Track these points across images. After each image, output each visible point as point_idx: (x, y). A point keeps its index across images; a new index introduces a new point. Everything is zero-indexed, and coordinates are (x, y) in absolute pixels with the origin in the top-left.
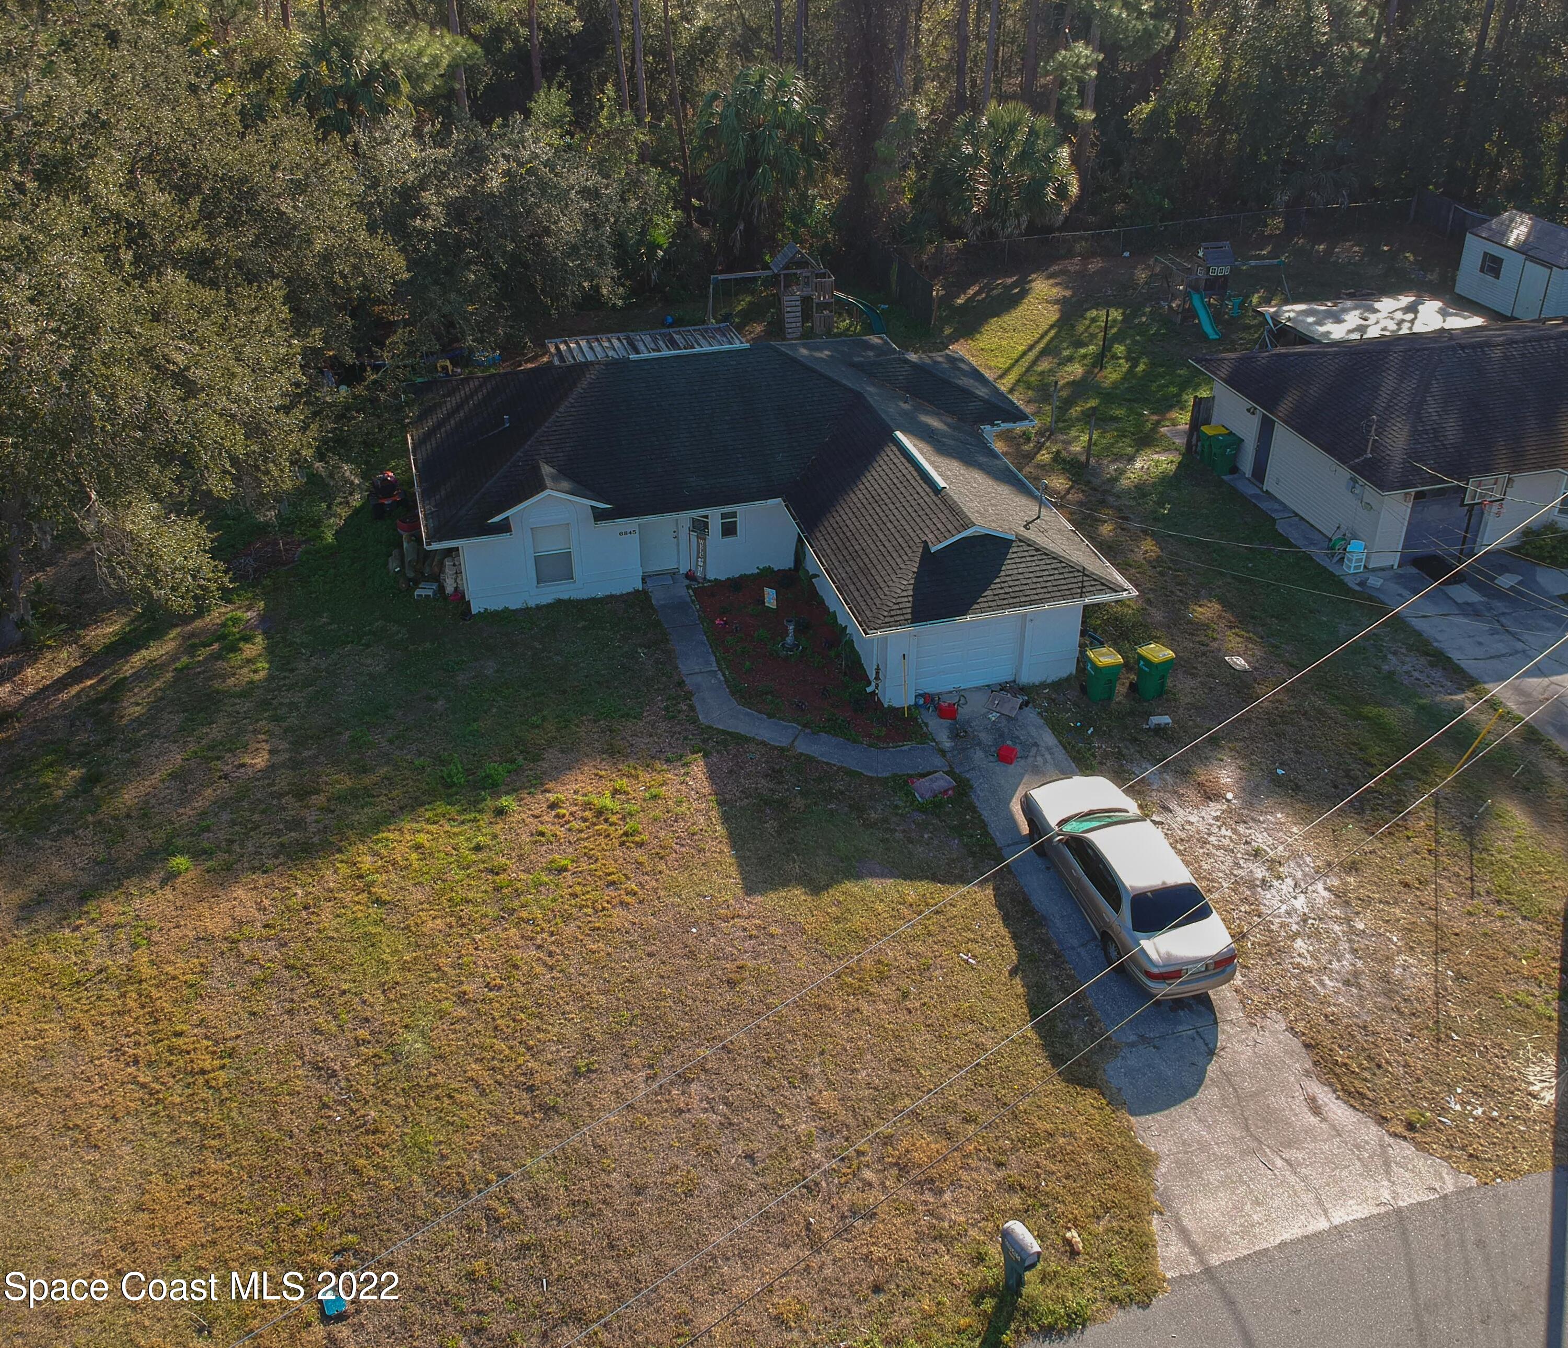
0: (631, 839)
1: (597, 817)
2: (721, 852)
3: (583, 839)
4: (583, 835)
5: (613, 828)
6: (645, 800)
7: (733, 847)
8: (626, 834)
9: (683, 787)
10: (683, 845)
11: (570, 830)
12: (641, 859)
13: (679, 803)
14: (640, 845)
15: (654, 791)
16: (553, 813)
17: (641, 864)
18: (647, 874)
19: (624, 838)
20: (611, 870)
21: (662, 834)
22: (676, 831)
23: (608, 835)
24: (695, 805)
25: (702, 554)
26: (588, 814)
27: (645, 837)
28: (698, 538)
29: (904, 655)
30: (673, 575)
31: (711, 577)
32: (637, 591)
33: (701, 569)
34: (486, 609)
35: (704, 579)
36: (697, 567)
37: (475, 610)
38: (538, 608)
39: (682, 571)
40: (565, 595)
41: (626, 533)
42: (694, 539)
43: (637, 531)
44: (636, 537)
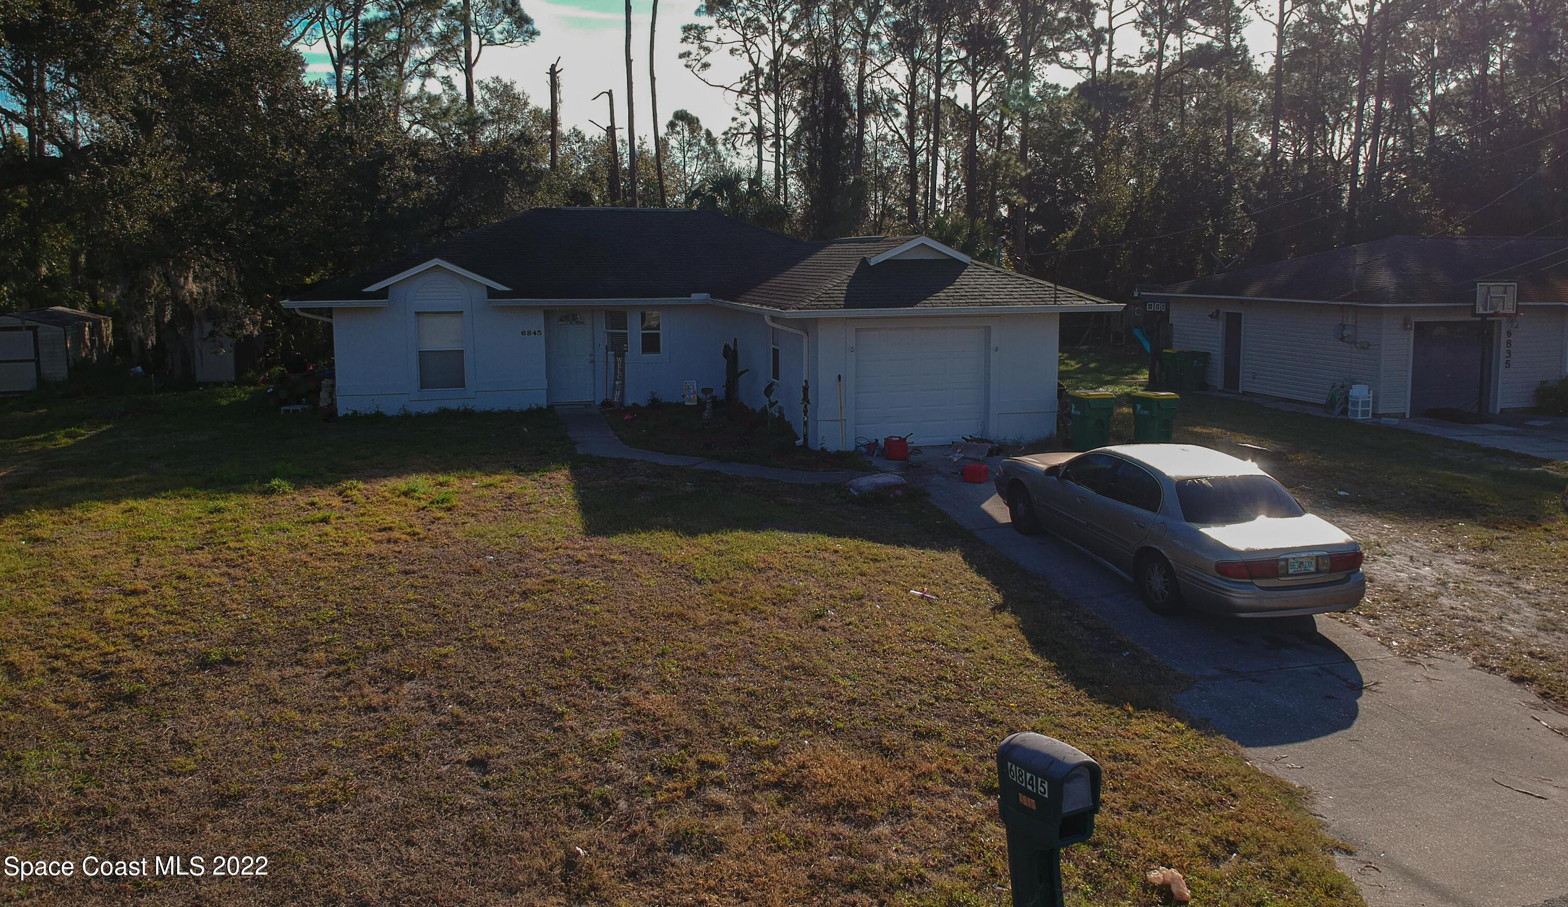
0: (435, 505)
1: (398, 496)
5: (416, 501)
19: (427, 505)
25: (620, 374)
28: (616, 356)
29: (839, 376)
30: (588, 405)
31: (629, 402)
32: (540, 409)
33: (618, 393)
34: (355, 412)
35: (622, 404)
36: (614, 393)
37: (341, 412)
38: (419, 415)
39: (598, 403)
40: (453, 405)
41: (529, 333)
42: (611, 359)
43: (543, 332)
44: (541, 339)
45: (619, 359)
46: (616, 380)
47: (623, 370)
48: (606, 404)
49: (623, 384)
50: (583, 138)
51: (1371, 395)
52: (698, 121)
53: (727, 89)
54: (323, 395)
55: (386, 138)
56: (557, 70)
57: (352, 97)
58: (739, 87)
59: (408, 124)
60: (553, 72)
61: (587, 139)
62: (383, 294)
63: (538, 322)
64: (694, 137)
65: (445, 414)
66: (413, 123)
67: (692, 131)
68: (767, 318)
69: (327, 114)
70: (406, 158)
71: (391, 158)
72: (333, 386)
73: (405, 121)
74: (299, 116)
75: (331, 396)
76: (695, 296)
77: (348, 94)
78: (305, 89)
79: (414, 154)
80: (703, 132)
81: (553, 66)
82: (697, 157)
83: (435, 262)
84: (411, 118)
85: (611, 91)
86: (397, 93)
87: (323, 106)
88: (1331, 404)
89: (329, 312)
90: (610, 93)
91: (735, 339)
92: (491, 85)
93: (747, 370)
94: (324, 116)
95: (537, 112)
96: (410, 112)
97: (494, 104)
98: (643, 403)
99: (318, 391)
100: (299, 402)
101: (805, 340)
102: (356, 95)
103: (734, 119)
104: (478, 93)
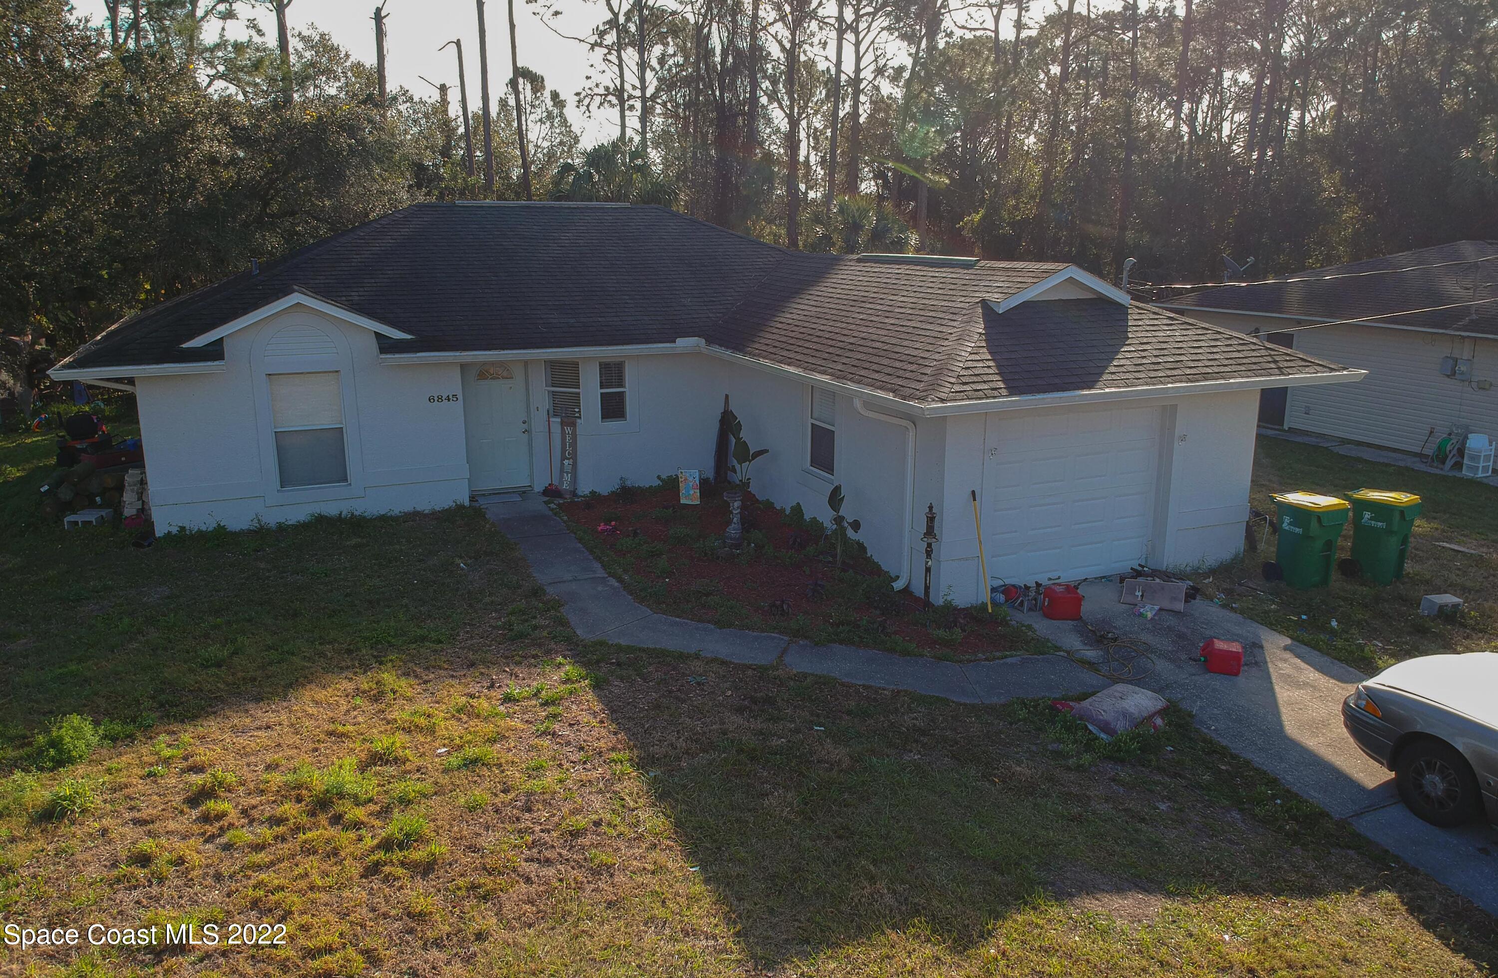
0: (397, 855)
1: (312, 814)
2: (659, 869)
3: (258, 867)
4: (261, 857)
5: (352, 835)
6: (446, 771)
7: (692, 855)
8: (387, 845)
9: (546, 742)
10: (548, 862)
11: (228, 847)
12: (420, 904)
13: (535, 771)
14: (426, 869)
15: (471, 752)
16: (195, 813)
17: (421, 917)
18: (438, 943)
19: (380, 855)
20: (324, 939)
21: (488, 840)
22: (529, 831)
23: (335, 853)
24: (577, 773)
25: (570, 451)
26: (289, 808)
27: (441, 848)
28: (562, 424)
29: (973, 493)
30: (524, 493)
31: (584, 489)
32: (460, 507)
33: (567, 477)
34: (183, 529)
35: (574, 494)
36: (562, 477)
37: (160, 531)
38: (282, 528)
39: (539, 487)
40: (331, 509)
41: (440, 399)
42: (556, 429)
43: (460, 397)
44: (457, 407)
45: (568, 430)
46: (563, 458)
47: (574, 444)
48: (551, 492)
49: (574, 465)
50: (411, 98)
51: (1493, 447)
52: (543, 80)
53: (580, 41)
54: (129, 497)
55: (184, 99)
56: (383, 14)
57: (131, 44)
58: (593, 39)
59: (207, 80)
60: (378, 17)
61: (416, 99)
62: (215, 352)
63: (453, 383)
64: (537, 98)
65: (321, 522)
66: (212, 79)
67: (535, 91)
68: (858, 404)
69: (104, 65)
70: (215, 124)
71: (190, 124)
72: (143, 482)
73: (202, 75)
74: (61, 69)
75: (140, 498)
76: (681, 342)
77: (126, 40)
78: (70, 28)
79: (224, 119)
80: (547, 94)
81: (378, 11)
82: (541, 120)
83: (295, 298)
84: (212, 72)
85: (459, 40)
86: (191, 39)
87: (97, 54)
88: (1441, 457)
89: (131, 381)
90: (458, 43)
91: (727, 396)
92: (305, 33)
93: (766, 451)
94: (101, 66)
95: (358, 68)
96: (211, 64)
97: (308, 55)
98: (604, 489)
99: (120, 488)
100: (92, 505)
101: (911, 434)
102: (137, 41)
103: (588, 78)
104: (294, 43)
